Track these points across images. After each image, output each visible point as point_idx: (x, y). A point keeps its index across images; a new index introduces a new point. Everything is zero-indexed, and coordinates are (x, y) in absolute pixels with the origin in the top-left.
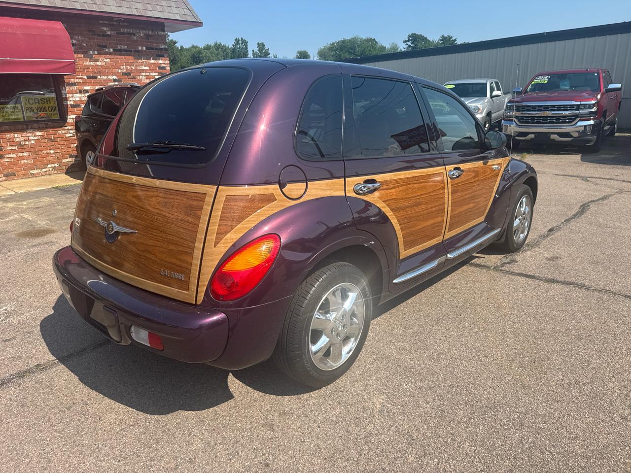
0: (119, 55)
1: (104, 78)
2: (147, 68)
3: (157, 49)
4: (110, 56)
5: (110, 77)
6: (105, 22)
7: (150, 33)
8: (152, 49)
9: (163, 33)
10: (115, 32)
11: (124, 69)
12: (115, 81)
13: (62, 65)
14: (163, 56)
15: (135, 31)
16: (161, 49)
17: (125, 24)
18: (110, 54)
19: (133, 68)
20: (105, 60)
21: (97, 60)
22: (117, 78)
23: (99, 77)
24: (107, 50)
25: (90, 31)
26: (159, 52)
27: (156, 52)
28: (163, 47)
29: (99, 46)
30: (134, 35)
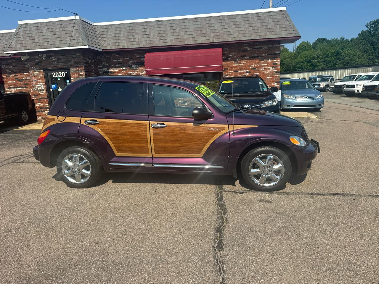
0: (252, 59)
1: (242, 71)
2: (266, 65)
3: (274, 54)
4: (247, 61)
5: (245, 71)
6: (247, 44)
7: (271, 46)
8: (271, 54)
9: (279, 45)
10: (252, 48)
11: (253, 66)
12: (247, 72)
13: (216, 68)
14: (277, 57)
15: (262, 46)
16: (277, 54)
17: (257, 43)
18: (247, 59)
19: (258, 65)
20: (244, 63)
21: (240, 63)
22: (248, 71)
23: (240, 71)
24: (246, 58)
25: (238, 50)
26: (275, 56)
27: (273, 56)
28: (277, 52)
29: (242, 56)
30: (261, 48)
